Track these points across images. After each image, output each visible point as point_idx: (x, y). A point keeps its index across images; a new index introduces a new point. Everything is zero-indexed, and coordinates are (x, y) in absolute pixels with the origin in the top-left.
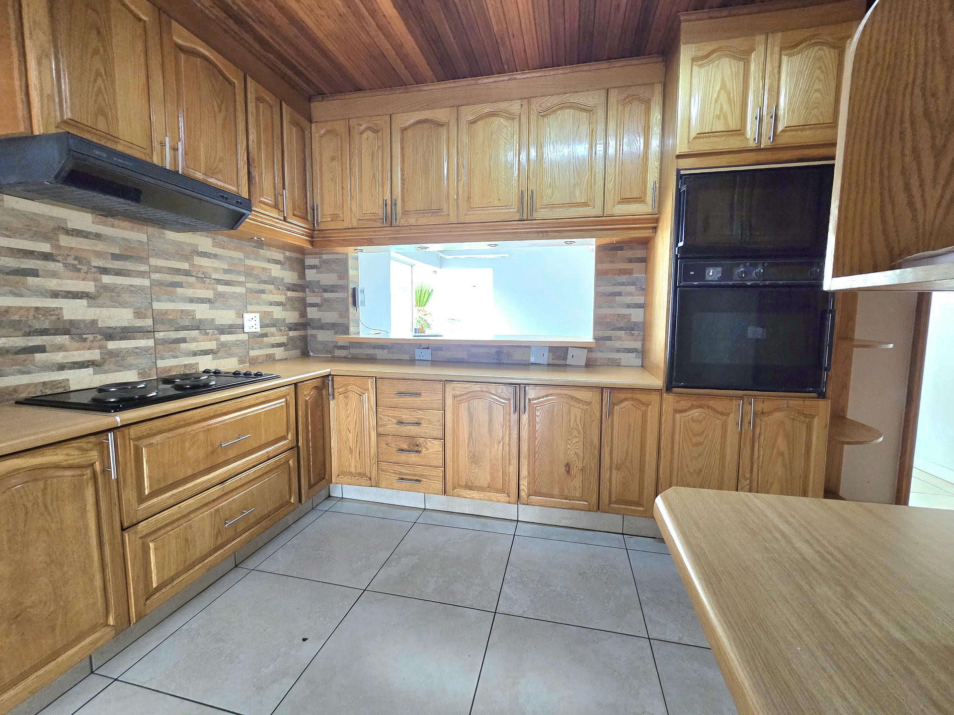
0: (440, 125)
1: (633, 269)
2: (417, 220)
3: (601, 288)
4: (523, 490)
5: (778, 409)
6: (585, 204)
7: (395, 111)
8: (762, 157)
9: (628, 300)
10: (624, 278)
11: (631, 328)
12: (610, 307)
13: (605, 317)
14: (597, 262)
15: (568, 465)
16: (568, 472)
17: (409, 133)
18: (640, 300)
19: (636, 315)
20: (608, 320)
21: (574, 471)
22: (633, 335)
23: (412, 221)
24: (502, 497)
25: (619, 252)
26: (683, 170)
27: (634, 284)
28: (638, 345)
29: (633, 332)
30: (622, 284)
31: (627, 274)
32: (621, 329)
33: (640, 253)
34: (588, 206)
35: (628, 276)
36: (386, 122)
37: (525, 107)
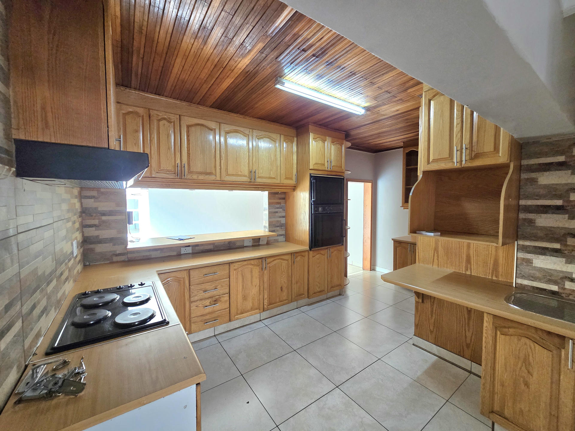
0: (211, 130)
1: (281, 202)
2: (198, 177)
3: (271, 210)
4: (266, 305)
5: (335, 251)
6: (274, 178)
7: (182, 114)
8: (329, 173)
9: (280, 214)
10: (278, 206)
11: (281, 226)
12: (274, 218)
13: (272, 222)
14: (269, 199)
15: (281, 288)
16: (282, 290)
17: (193, 129)
18: (284, 214)
19: (283, 221)
20: (274, 223)
21: (284, 289)
22: (282, 229)
23: (195, 177)
24: (257, 311)
25: (276, 195)
26: (312, 174)
27: (282, 208)
28: (283, 232)
29: (282, 227)
30: (278, 208)
31: (279, 204)
32: (278, 226)
33: (283, 196)
34: (275, 179)
35: (279, 205)
36: (177, 118)
37: (251, 133)
